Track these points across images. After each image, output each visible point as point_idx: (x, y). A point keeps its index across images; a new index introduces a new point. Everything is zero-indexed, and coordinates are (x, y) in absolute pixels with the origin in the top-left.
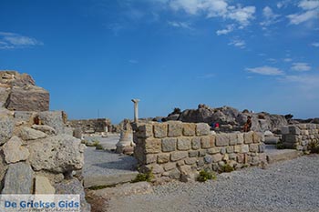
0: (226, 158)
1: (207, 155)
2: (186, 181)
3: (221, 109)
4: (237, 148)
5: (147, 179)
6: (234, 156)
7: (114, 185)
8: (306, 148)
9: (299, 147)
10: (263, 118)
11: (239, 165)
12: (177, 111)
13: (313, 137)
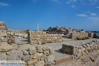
0: (50, 40)
1: (45, 39)
2: (39, 44)
3: (62, 28)
4: (54, 38)
5: (30, 43)
6: (53, 39)
7: (22, 44)
8: (75, 38)
9: (73, 38)
10: (74, 30)
11: (54, 42)
12: (50, 28)
13: (78, 36)
